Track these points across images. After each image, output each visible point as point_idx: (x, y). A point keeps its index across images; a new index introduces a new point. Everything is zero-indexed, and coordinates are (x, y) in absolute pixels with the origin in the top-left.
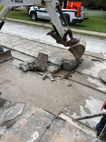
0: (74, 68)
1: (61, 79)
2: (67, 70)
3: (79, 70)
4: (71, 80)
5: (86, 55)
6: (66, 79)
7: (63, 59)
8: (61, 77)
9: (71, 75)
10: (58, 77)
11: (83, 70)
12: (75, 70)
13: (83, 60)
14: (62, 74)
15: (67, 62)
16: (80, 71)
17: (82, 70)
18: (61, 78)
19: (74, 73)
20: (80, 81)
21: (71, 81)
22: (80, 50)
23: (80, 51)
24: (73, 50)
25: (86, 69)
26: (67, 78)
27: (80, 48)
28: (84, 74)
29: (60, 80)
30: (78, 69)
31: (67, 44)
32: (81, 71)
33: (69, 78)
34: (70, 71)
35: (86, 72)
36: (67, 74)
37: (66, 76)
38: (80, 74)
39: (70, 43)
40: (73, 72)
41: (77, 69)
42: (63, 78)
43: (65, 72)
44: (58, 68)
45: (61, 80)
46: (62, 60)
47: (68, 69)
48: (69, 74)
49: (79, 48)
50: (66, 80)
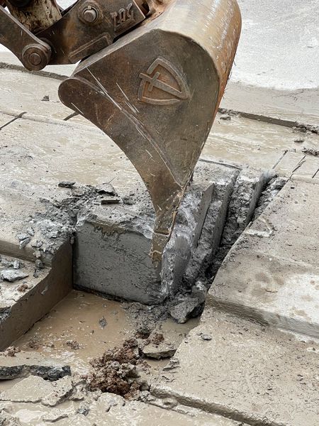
0: (190, 271)
1: (66, 398)
2: (117, 298)
3: (242, 288)
4: (164, 395)
5: (303, 129)
6: (122, 391)
7: (70, 186)
8: (59, 376)
9: (164, 348)
10: (32, 386)
11: (281, 283)
12: (200, 285)
13: (279, 188)
14: (73, 346)
15: (115, 215)
16: (247, 300)
17: (273, 286)
18: (64, 384)
19: (194, 316)
20: (262, 401)
21: (170, 407)
22: (172, 88)
23: (171, 96)
24: (104, 92)
25: (307, 277)
26: (132, 375)
27: (168, 64)
28: (290, 324)
29: (54, 414)
30: (235, 274)
31: (41, 45)
32: (263, 294)
33: (151, 375)
34: (154, 303)
35: (308, 298)
36: (130, 333)
37: (121, 359)
38: (257, 328)
39: (71, 34)
40: (181, 309)
41: (221, 276)
42: (91, 388)
43: (103, 322)
44: (32, 283)
45: (70, 409)
46: (63, 194)
47: (126, 291)
48: (144, 334)
49: (160, 67)
50: (117, 399)
